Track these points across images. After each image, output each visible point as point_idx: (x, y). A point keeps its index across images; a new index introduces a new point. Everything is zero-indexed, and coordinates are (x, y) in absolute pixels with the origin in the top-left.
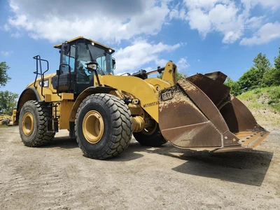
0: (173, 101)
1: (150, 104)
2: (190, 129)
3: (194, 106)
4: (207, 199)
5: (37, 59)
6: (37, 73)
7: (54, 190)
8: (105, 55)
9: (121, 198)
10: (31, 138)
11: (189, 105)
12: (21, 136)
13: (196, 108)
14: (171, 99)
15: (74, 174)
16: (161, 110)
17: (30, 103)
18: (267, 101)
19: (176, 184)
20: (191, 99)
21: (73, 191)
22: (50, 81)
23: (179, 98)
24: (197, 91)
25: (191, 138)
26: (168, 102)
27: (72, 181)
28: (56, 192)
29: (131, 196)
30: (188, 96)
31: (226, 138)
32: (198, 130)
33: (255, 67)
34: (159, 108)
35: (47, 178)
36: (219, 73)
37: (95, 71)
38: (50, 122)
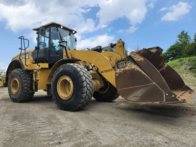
0: (127, 68)
1: (106, 71)
2: (140, 88)
3: (143, 72)
4: (156, 138)
5: (21, 39)
6: (21, 49)
7: (46, 132)
8: (70, 35)
9: (95, 137)
10: (18, 96)
11: (139, 71)
12: (10, 95)
13: (144, 74)
14: (125, 67)
15: (56, 121)
16: (117, 75)
17: (16, 71)
18: (188, 67)
19: (131, 128)
20: (140, 67)
21: (59, 132)
22: (31, 54)
23: (131, 66)
24: (144, 61)
25: (141, 95)
26: (122, 69)
27: (56, 125)
28: (48, 133)
29: (101, 135)
30: (138, 65)
31: (167, 94)
32: (146, 89)
33: (179, 42)
34: (116, 73)
35: (37, 124)
36: (158, 48)
37: (65, 47)
38: (31, 85)
